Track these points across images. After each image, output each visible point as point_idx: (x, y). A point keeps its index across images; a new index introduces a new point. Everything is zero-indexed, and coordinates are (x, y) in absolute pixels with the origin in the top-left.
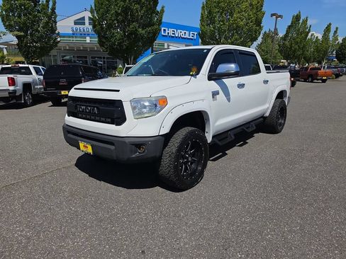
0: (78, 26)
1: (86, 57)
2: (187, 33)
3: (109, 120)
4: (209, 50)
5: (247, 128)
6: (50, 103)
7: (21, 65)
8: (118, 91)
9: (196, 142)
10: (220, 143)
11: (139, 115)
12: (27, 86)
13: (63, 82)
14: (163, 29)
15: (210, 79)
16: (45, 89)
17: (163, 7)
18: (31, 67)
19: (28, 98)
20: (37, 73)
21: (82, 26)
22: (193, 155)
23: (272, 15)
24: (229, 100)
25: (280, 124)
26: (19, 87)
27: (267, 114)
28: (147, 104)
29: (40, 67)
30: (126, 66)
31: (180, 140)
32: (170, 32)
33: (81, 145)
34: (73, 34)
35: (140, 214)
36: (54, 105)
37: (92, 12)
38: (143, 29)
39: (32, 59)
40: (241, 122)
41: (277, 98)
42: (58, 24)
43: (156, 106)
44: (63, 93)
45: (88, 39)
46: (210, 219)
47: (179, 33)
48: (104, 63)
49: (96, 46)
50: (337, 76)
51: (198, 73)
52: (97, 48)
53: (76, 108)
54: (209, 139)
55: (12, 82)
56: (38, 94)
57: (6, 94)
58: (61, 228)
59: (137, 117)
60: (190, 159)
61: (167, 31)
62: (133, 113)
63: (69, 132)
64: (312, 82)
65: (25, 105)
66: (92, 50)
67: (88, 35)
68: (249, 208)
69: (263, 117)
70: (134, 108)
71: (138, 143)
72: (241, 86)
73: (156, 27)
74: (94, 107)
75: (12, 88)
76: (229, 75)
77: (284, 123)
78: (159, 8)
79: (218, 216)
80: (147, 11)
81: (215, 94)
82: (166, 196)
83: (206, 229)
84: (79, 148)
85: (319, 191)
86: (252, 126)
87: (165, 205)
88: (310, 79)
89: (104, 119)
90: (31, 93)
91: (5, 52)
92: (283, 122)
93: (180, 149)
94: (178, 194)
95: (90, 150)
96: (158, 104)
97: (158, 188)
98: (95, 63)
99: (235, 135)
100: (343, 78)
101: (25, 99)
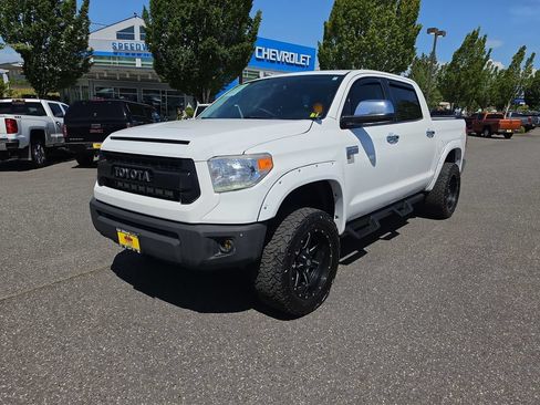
0: (123, 42)
1: (135, 91)
2: (296, 55)
3: (171, 194)
4: (341, 78)
5: (399, 210)
6: (75, 163)
7: (27, 100)
8: (187, 143)
9: (319, 232)
10: (357, 235)
11: (223, 186)
12: (37, 134)
13: (96, 128)
14: (257, 48)
15: (343, 125)
16: (66, 139)
17: (259, 13)
18: (45, 103)
19: (39, 152)
20: (54, 114)
21: (129, 42)
22: (313, 256)
23: (430, 31)
24: (373, 162)
25: (450, 203)
26: (24, 136)
27: (430, 187)
28: (237, 166)
29: (60, 104)
30: (199, 105)
31: (293, 230)
32: (269, 53)
33: (121, 235)
34: (116, 53)
35: (223, 362)
36: (82, 165)
37: (145, 17)
38: (227, 46)
39: (48, 91)
40: (391, 199)
41: (446, 161)
42: (90, 36)
43: (253, 170)
44: (95, 146)
45: (138, 63)
46: (345, 372)
47: (283, 56)
48: (164, 101)
49: (152, 74)
50: (528, 128)
51: (323, 115)
52: (153, 76)
53: (113, 171)
54: (341, 229)
55: (12, 126)
56: (55, 148)
57: (2, 147)
58: (81, 385)
59: (219, 189)
60: (308, 263)
61: (264, 53)
62: (213, 181)
63: (100, 213)
64: (489, 137)
65: (33, 165)
66: (145, 80)
67: (139, 55)
68: (412, 351)
69: (423, 192)
70: (214, 174)
71: (221, 236)
72: (393, 139)
73: (246, 44)
74: (144, 170)
75: (12, 137)
76: (375, 120)
77: (456, 202)
78: (252, 15)
79: (361, 367)
80: (233, 18)
81: (351, 152)
82: (267, 326)
83: (340, 392)
84: (117, 241)
85: (529, 321)
86: (407, 207)
87: (266, 345)
88: (487, 133)
89: (161, 192)
90: (43, 145)
91: (6, 80)
92: (454, 200)
93: (293, 245)
94: (287, 323)
95: (135, 245)
96: (257, 168)
97: (252, 312)
98: (149, 100)
99: (380, 221)
100: (537, 132)
101: (33, 156)
